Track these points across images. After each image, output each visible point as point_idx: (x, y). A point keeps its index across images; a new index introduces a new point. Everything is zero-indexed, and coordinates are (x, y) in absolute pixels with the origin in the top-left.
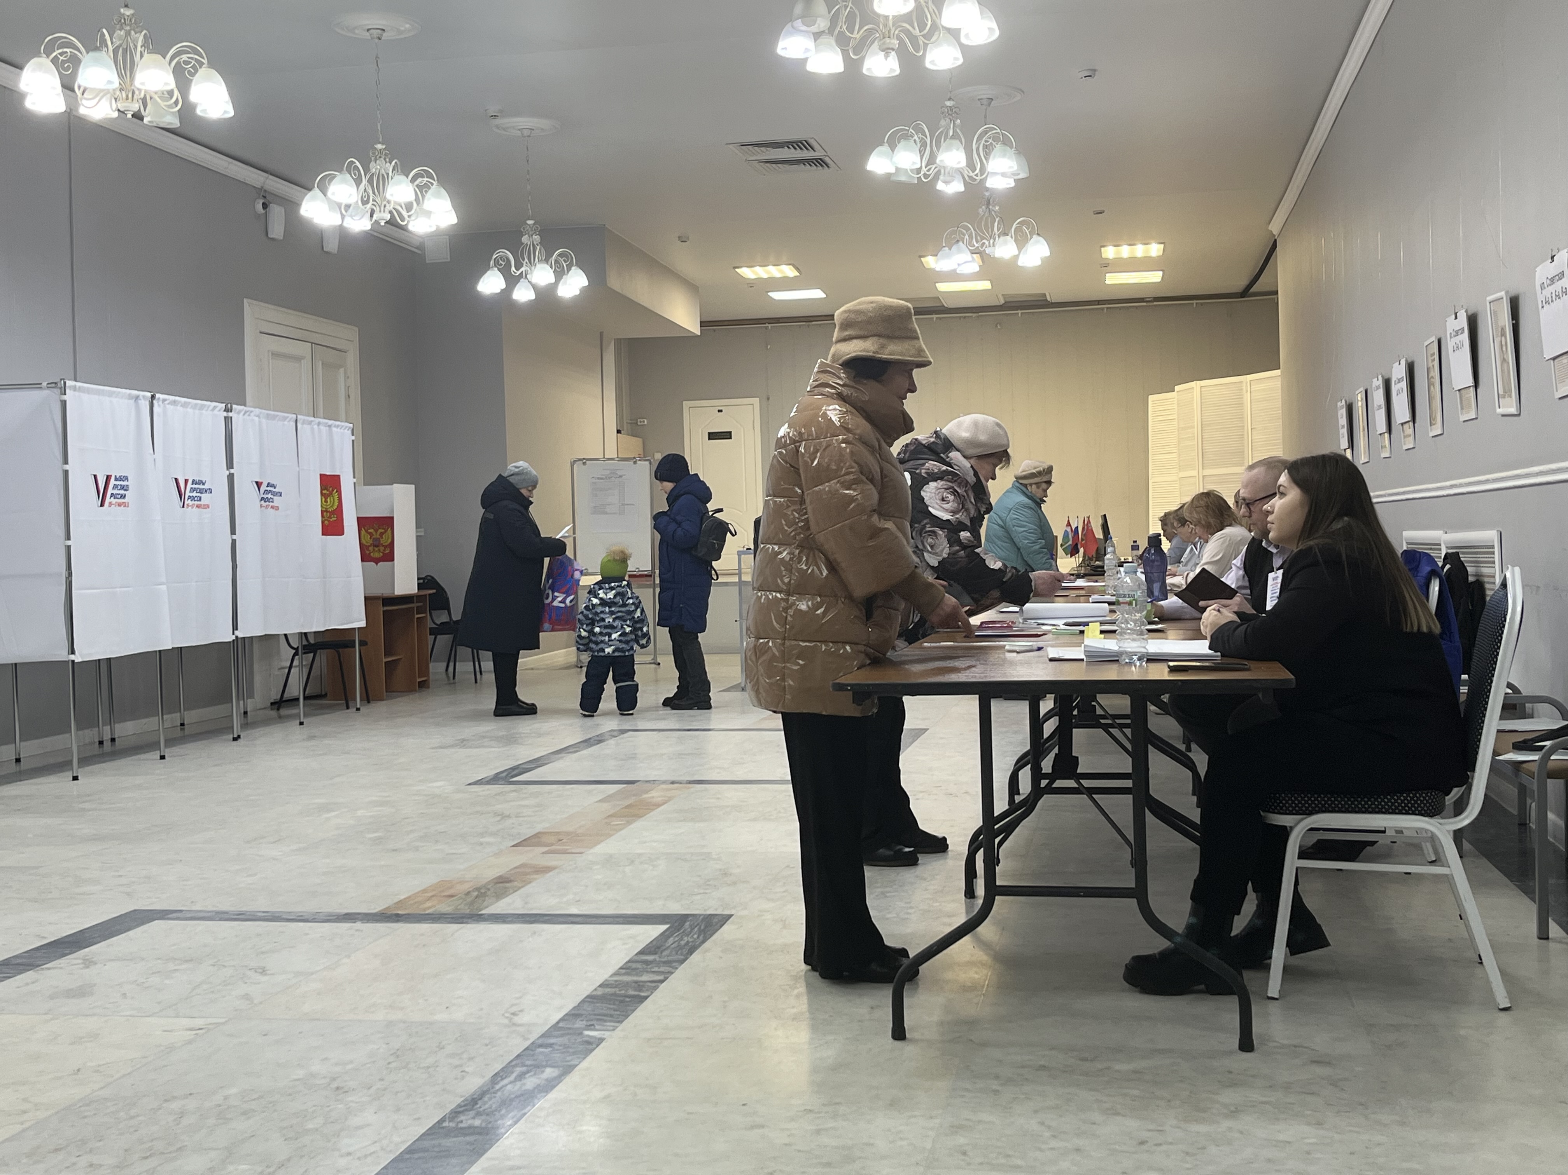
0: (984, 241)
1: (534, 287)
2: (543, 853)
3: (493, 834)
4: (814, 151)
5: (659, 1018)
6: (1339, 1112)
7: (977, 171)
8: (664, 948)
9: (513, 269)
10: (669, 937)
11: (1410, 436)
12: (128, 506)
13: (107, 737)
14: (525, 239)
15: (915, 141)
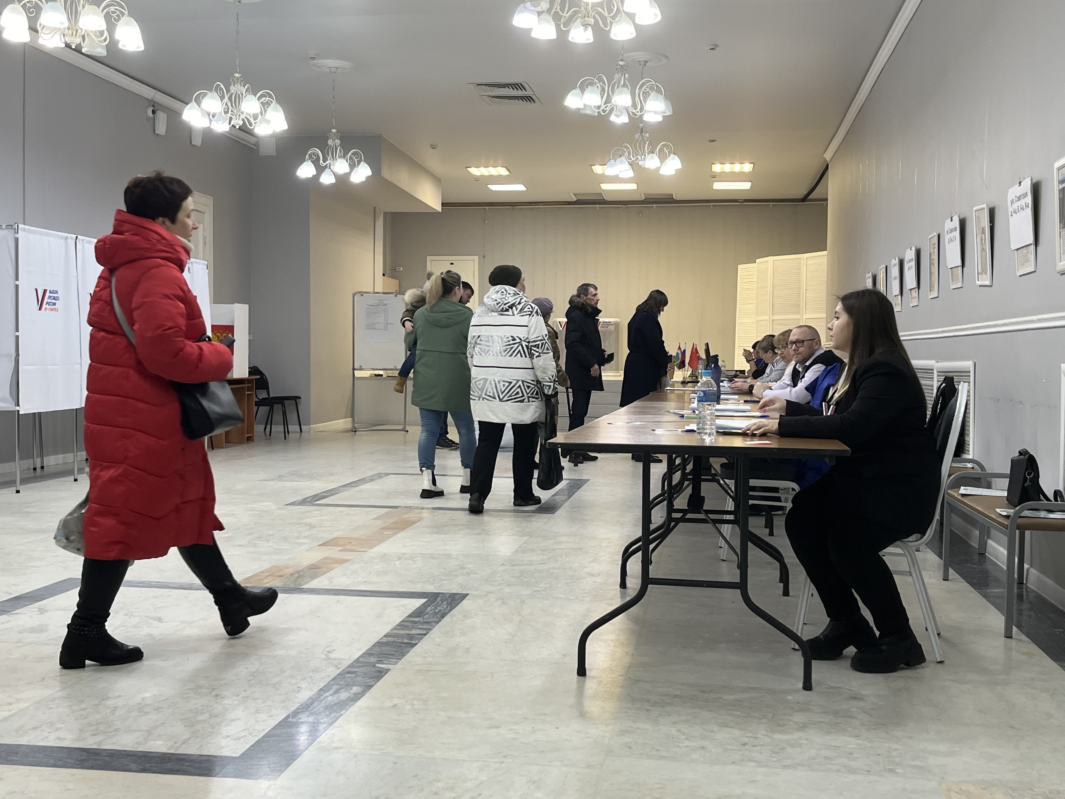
0: (638, 156)
1: (335, 175)
2: (340, 551)
3: (305, 537)
4: (526, 91)
5: (425, 657)
6: (870, 729)
7: (638, 110)
8: (425, 613)
9: (321, 161)
10: (428, 607)
11: (916, 297)
12: (57, 311)
13: (38, 466)
14: (330, 142)
15: (597, 87)
